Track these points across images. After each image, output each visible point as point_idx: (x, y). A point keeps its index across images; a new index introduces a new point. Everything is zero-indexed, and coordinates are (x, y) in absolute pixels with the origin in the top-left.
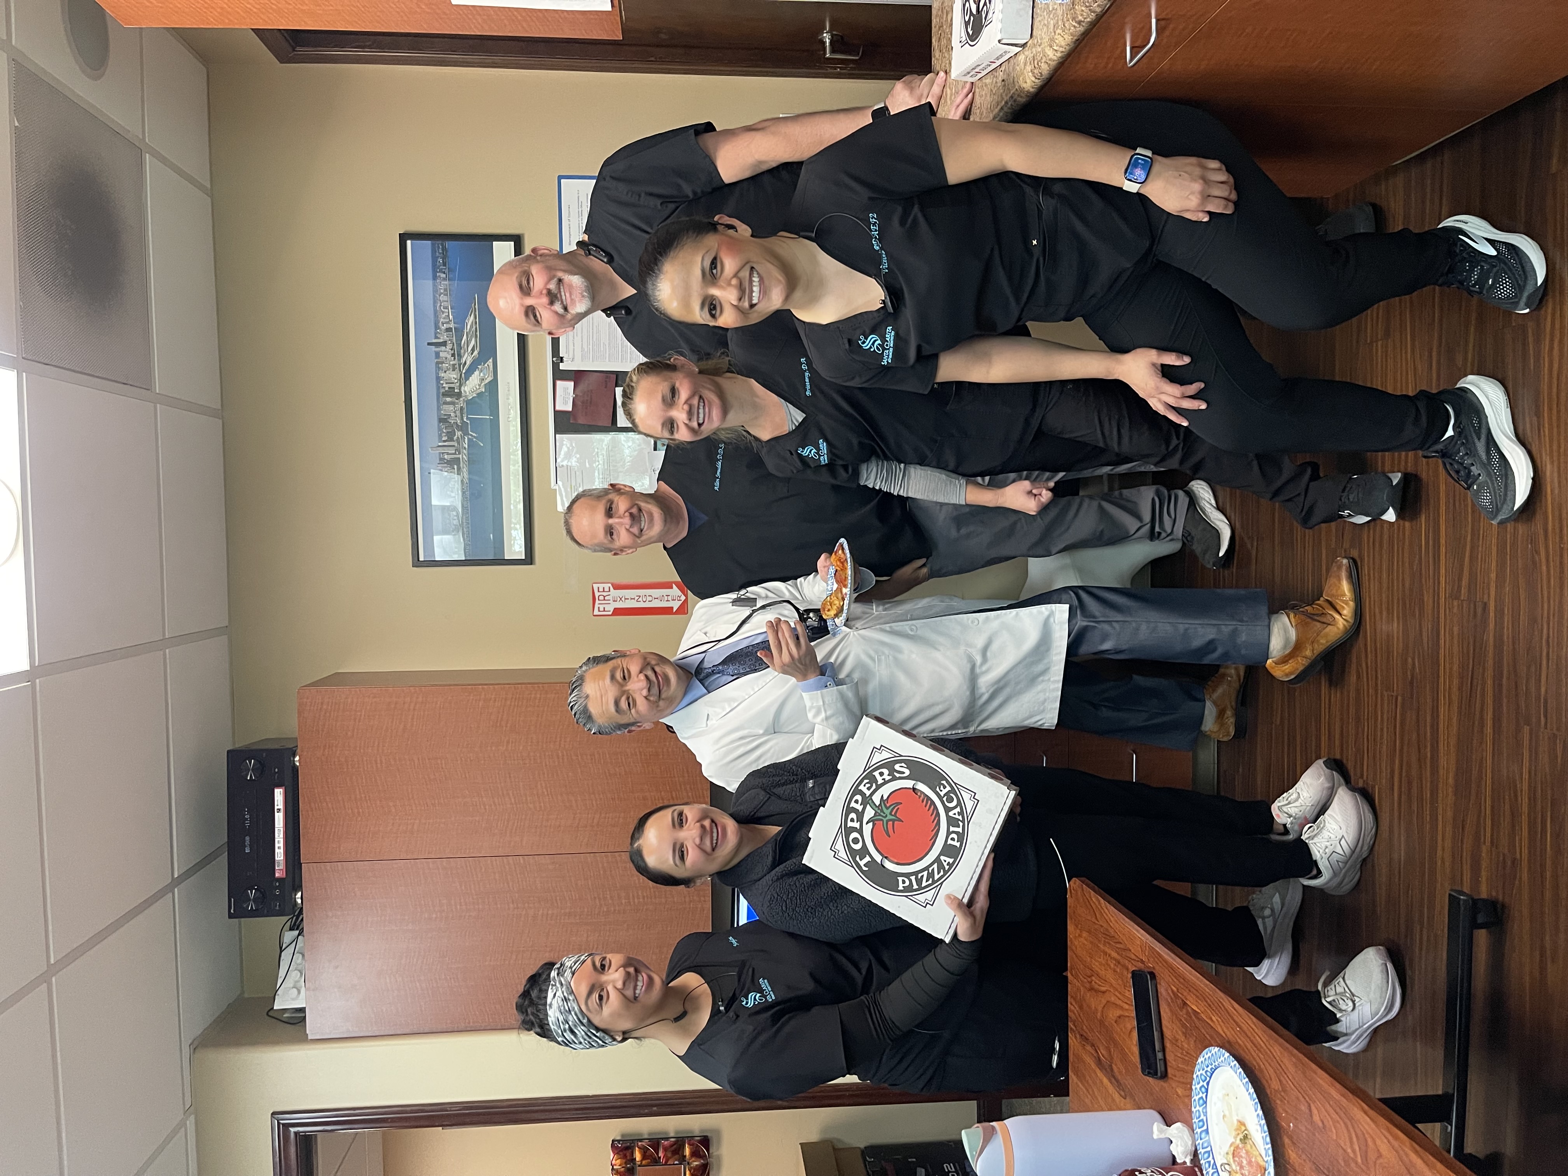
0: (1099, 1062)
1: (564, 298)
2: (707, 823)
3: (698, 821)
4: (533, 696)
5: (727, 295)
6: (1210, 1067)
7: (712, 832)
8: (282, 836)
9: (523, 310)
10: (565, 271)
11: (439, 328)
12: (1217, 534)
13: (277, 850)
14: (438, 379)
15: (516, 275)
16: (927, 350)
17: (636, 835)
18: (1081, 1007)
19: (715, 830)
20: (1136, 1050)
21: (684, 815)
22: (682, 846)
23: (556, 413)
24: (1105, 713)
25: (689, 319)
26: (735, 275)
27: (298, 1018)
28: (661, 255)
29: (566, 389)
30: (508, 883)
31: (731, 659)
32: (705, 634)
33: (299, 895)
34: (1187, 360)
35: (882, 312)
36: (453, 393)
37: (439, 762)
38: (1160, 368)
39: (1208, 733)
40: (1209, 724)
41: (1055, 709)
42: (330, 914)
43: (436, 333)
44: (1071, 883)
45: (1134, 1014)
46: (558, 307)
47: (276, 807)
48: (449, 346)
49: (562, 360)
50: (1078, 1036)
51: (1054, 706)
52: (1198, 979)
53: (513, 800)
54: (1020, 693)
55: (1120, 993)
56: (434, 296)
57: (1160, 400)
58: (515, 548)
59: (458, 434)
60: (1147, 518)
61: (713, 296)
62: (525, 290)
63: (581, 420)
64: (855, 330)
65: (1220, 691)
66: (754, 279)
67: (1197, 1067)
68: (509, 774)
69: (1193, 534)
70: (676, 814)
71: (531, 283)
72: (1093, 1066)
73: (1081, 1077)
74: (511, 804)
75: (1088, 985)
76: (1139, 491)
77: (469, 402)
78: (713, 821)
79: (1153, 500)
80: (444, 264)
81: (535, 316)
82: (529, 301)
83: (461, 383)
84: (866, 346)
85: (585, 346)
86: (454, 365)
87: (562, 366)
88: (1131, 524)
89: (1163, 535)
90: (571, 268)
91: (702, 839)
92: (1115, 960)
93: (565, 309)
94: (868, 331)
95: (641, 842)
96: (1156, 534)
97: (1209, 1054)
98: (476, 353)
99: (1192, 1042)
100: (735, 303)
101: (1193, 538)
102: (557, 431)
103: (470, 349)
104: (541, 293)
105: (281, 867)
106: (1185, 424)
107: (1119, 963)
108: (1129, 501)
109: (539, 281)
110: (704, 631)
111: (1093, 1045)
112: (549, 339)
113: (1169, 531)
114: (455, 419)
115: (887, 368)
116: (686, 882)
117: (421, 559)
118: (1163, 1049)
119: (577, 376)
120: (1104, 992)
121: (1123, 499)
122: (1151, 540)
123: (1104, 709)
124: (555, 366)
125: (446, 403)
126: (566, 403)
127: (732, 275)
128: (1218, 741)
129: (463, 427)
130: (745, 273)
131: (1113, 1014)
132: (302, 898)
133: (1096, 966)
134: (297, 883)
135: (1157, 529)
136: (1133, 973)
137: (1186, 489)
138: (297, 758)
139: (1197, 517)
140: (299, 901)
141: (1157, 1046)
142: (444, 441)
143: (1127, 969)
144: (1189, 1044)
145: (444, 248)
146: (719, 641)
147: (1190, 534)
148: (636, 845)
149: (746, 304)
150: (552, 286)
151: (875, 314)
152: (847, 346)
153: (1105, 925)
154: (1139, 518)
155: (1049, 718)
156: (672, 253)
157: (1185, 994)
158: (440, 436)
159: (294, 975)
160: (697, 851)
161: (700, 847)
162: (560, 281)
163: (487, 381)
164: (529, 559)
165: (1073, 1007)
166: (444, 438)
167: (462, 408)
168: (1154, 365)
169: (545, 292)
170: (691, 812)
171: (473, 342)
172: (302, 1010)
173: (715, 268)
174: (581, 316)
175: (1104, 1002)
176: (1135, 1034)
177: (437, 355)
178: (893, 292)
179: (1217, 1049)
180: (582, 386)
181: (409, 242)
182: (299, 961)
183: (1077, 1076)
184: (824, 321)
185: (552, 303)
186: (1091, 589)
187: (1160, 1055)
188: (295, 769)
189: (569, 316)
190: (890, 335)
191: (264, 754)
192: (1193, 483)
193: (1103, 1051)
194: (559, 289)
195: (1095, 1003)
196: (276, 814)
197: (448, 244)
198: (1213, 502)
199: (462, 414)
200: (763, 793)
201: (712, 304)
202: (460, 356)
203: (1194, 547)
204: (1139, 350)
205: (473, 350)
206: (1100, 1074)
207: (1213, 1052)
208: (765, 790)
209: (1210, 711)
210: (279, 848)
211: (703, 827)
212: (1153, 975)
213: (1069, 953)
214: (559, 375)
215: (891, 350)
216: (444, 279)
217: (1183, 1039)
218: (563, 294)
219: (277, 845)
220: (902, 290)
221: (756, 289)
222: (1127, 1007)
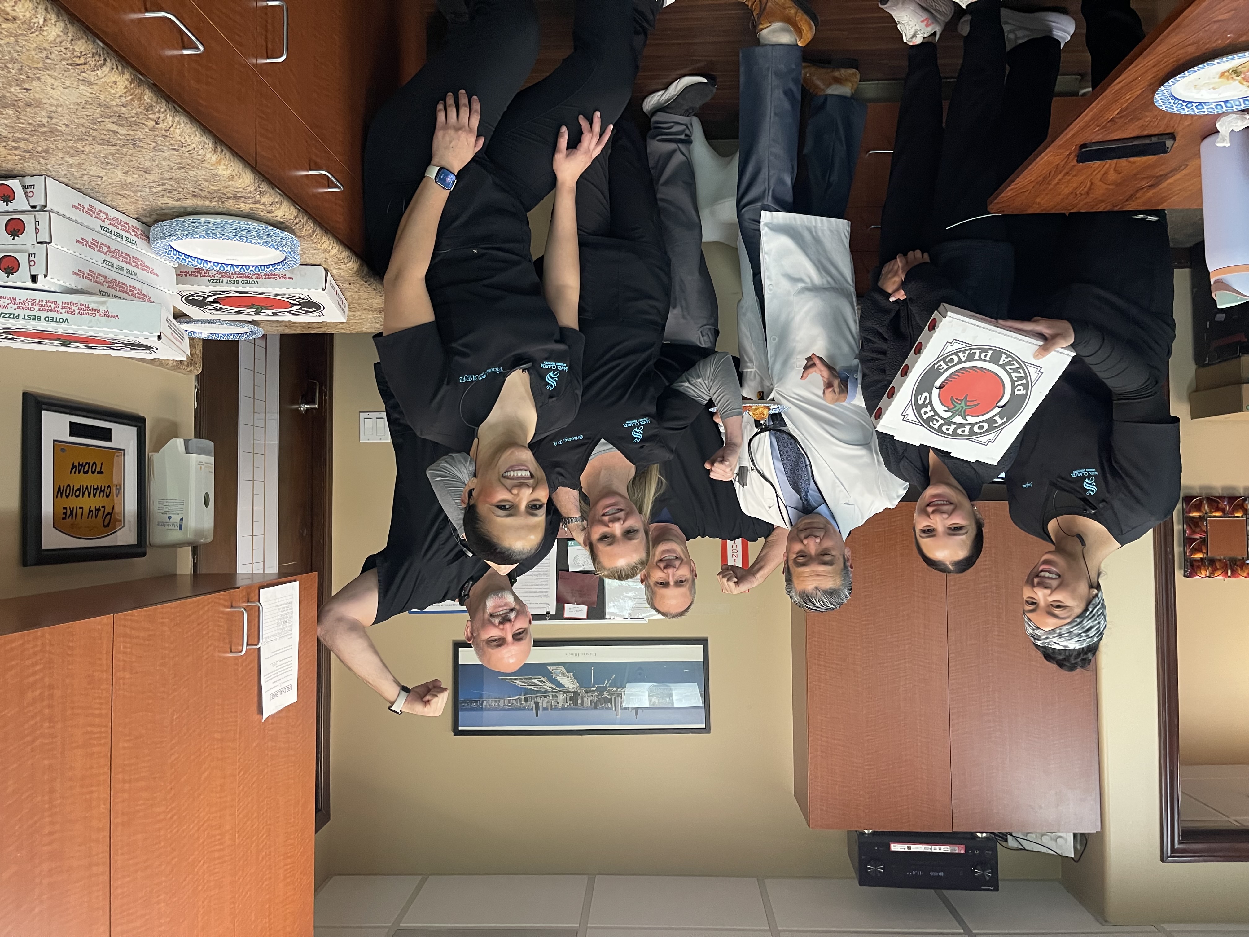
0: (1152, 186)
1: (504, 612)
2: (930, 509)
3: (929, 517)
4: (816, 643)
5: (525, 496)
6: (1171, 101)
7: (938, 505)
8: (930, 847)
9: (516, 643)
10: (484, 612)
11: (525, 707)
12: (688, 88)
13: (942, 851)
14: (563, 709)
15: (490, 650)
16: (557, 336)
17: (942, 567)
18: (1103, 201)
19: (936, 503)
20: (1145, 158)
21: (925, 528)
22: (950, 529)
23: (589, 617)
24: (834, 178)
25: (543, 525)
26: (510, 491)
27: (1081, 839)
28: (497, 549)
29: (570, 610)
30: (971, 667)
31: (796, 487)
32: (770, 507)
33: (979, 835)
34: (564, 129)
35: (531, 371)
36: (575, 697)
37: (870, 719)
38: (570, 150)
39: (853, 91)
40: (846, 90)
41: (836, 222)
42: (995, 811)
43: (528, 710)
44: (992, 212)
45: (1115, 161)
46: (512, 615)
47: (907, 850)
48: (539, 700)
49: (548, 613)
50: (1128, 203)
51: (834, 223)
52: (1091, 110)
53: (902, 661)
54: (825, 251)
55: (1094, 171)
56: (501, 710)
57: (594, 149)
58: (695, 653)
59: (606, 694)
60: (673, 146)
61: (526, 507)
62: (500, 642)
63: (595, 598)
64: (542, 393)
65: (818, 82)
66: (512, 475)
67: (1170, 111)
68: (880, 664)
69: (686, 107)
70: (923, 535)
71: (496, 638)
72: (1154, 191)
73: (1164, 199)
74: (905, 662)
75: (1083, 197)
76: (650, 154)
77: (581, 686)
78: (928, 505)
79: (659, 140)
80: (476, 702)
81: (520, 633)
82: (509, 638)
83: (565, 690)
84: (554, 384)
85: (538, 595)
86: (553, 696)
87: (553, 612)
88: (678, 158)
89: (687, 132)
90: (481, 607)
91: (943, 512)
92: (1065, 175)
93: (512, 610)
94: (544, 383)
95: (948, 563)
96: (686, 138)
97: (1160, 102)
98: (543, 679)
99: (1147, 114)
100: (531, 490)
101: (690, 108)
102: (603, 617)
103: (540, 684)
104: (503, 629)
105: (957, 848)
106: (611, 127)
107: (1068, 173)
108: (658, 161)
109: (493, 632)
110: (768, 509)
111: (1137, 191)
112: (534, 622)
113: (685, 127)
114: (595, 696)
115: (570, 368)
116: (979, 527)
117: (703, 726)
118: (1149, 136)
119: (561, 601)
120: (1092, 184)
121: (657, 165)
122: (691, 143)
123: (832, 179)
124: (553, 618)
125: (582, 704)
126: (581, 610)
127: (510, 494)
128: (860, 81)
129: (601, 690)
130: (508, 483)
131: (1112, 176)
132: (982, 833)
133: (1067, 191)
134: (969, 836)
135: (683, 137)
136: (1078, 161)
137: (649, 116)
138: (866, 831)
139: (673, 105)
140: (984, 835)
141: (1147, 141)
142: (612, 705)
143: (1074, 166)
144: (1147, 117)
145: (465, 702)
146: (777, 495)
147: (687, 110)
148: (951, 567)
149: (531, 481)
150: (496, 621)
151: (533, 376)
152: (554, 399)
153: (1033, 184)
154: (674, 151)
155: (842, 226)
156: (495, 540)
157: (1102, 120)
158: (608, 709)
159: (1046, 840)
160: (953, 516)
161: (950, 514)
162: (491, 615)
163: (565, 671)
164: (704, 642)
165: (1101, 208)
166: (609, 705)
167: (586, 691)
168: (567, 156)
169: (501, 627)
170: (921, 523)
171: (535, 681)
172: (1075, 835)
173: (504, 506)
174: (516, 599)
175: (1100, 183)
176: (1131, 159)
177: (545, 709)
178: (516, 363)
179: (1156, 96)
180: (568, 597)
181: (460, 728)
182: (1034, 836)
183: (1162, 203)
184: (535, 418)
185: (509, 620)
186: (739, 195)
187: (1154, 140)
188: (874, 833)
189: (517, 607)
190: (547, 365)
191: (863, 857)
192: (645, 110)
193: (1143, 183)
194: (498, 616)
195: (1100, 190)
196: (912, 850)
197: (461, 698)
198: (661, 93)
199: (590, 691)
200: (902, 462)
201: (532, 508)
202: (546, 691)
203: (698, 106)
204: (555, 167)
205: (541, 681)
206: (1161, 186)
207: (1158, 99)
208: (900, 460)
209: (835, 90)
210: (940, 849)
211: (933, 512)
212: (1084, 146)
213: (1053, 211)
214: (560, 615)
215: (558, 364)
216: (488, 702)
217: (1142, 121)
218: (501, 613)
219: (938, 851)
220: (514, 356)
221: (520, 473)
222: (1107, 165)
